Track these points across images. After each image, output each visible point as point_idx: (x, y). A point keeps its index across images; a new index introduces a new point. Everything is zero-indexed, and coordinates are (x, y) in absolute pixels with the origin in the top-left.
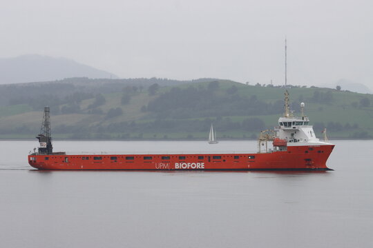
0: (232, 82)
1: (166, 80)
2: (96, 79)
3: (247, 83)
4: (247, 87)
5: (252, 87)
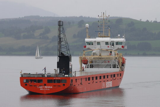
0: (131, 19)
1: (89, 18)
2: (45, 17)
3: (141, 20)
4: (140, 22)
5: (143, 22)
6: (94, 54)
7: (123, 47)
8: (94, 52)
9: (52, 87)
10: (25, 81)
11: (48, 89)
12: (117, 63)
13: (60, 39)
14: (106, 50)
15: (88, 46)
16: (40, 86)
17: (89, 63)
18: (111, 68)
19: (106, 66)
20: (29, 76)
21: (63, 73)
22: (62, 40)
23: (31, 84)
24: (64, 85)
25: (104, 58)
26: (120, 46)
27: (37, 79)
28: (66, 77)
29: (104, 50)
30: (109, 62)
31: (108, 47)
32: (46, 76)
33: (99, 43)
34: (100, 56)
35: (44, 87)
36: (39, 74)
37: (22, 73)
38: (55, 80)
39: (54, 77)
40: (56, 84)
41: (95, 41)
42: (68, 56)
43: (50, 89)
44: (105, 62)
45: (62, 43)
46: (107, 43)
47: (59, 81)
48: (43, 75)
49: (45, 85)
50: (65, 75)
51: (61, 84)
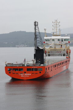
6: (51, 47)
7: (69, 42)
8: (50, 46)
9: (30, 74)
10: (8, 69)
11: (27, 75)
12: (66, 53)
13: (36, 36)
14: (59, 44)
15: (46, 42)
16: (21, 73)
17: (47, 53)
18: (61, 56)
19: (59, 55)
20: (12, 66)
21: (39, 63)
22: (37, 37)
23: (13, 72)
24: (40, 72)
25: (58, 50)
26: (67, 42)
27: (18, 68)
28: (42, 66)
29: (57, 45)
30: (60, 52)
31: (60, 42)
32: (26, 65)
33: (53, 40)
34: (55, 48)
35: (24, 74)
36: (20, 64)
37: (7, 63)
38: (33, 69)
39: (32, 66)
40: (34, 72)
41: (51, 39)
42: (43, 49)
43: (29, 76)
44: (58, 52)
45: (38, 39)
46: (59, 40)
47: (36, 70)
48: (23, 65)
49: (25, 73)
50: (41, 65)
51: (38, 72)
